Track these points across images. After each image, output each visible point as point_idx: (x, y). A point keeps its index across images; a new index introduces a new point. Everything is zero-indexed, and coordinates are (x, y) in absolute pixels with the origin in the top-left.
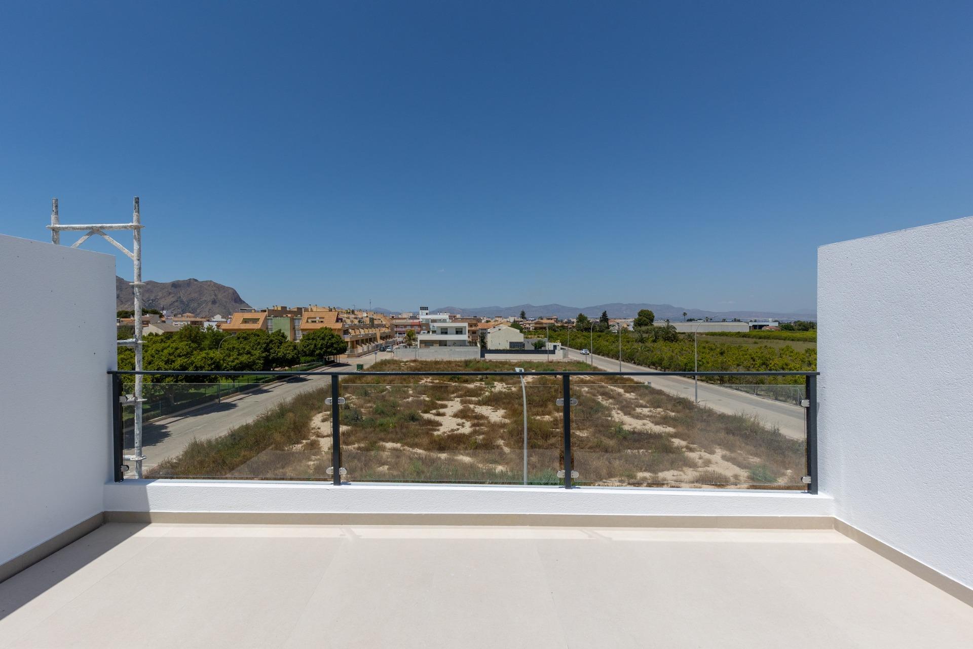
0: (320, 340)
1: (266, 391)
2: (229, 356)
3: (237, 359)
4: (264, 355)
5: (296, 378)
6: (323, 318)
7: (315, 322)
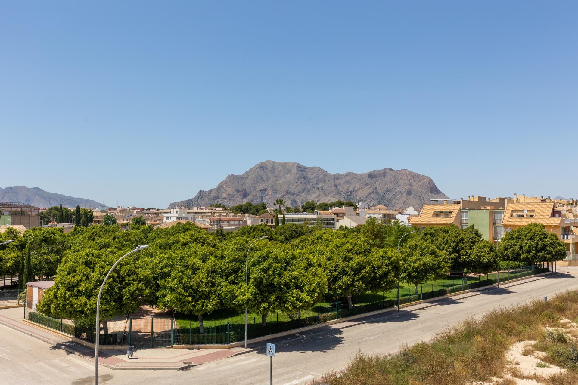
0: (528, 240)
1: (454, 302)
2: (411, 255)
3: (420, 260)
4: (453, 256)
5: (494, 288)
6: (533, 211)
7: (523, 216)
